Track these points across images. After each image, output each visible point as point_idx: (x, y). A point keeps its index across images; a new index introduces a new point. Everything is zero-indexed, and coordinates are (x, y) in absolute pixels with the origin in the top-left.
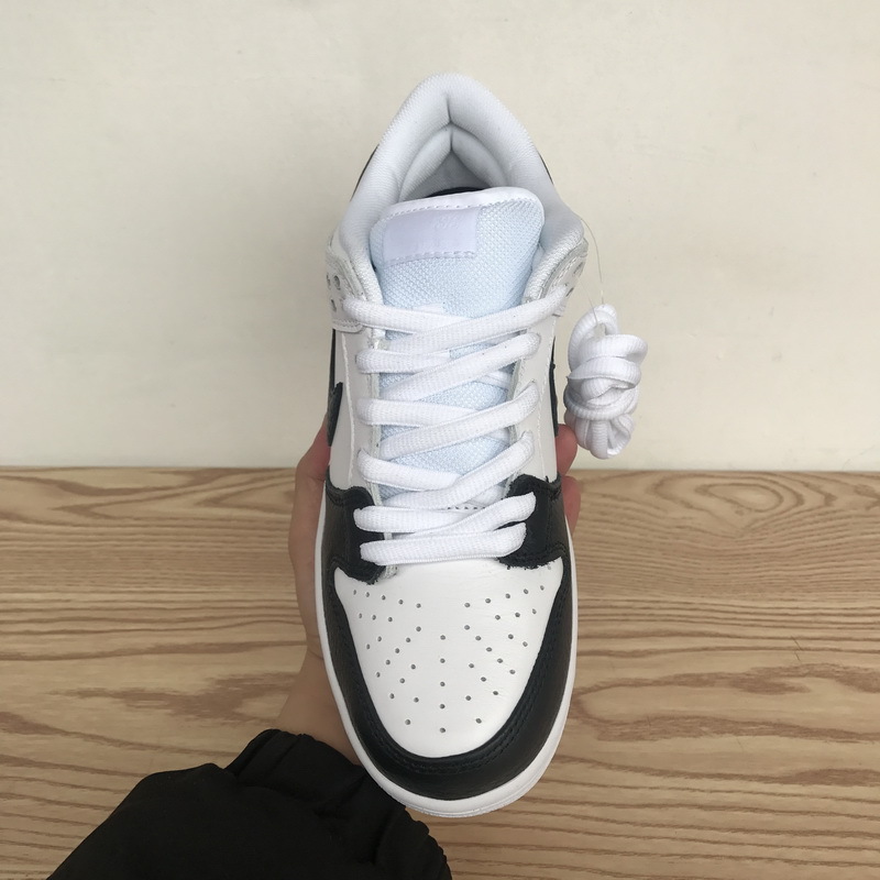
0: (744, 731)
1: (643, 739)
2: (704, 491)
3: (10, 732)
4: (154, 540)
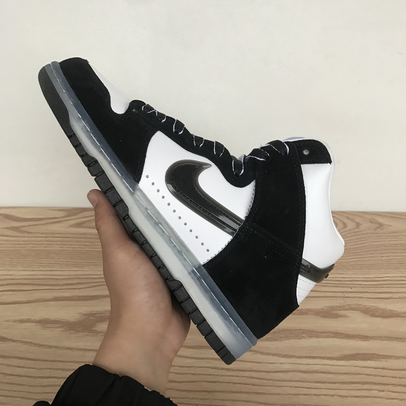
0: (321, 336)
1: (277, 340)
4: (51, 244)
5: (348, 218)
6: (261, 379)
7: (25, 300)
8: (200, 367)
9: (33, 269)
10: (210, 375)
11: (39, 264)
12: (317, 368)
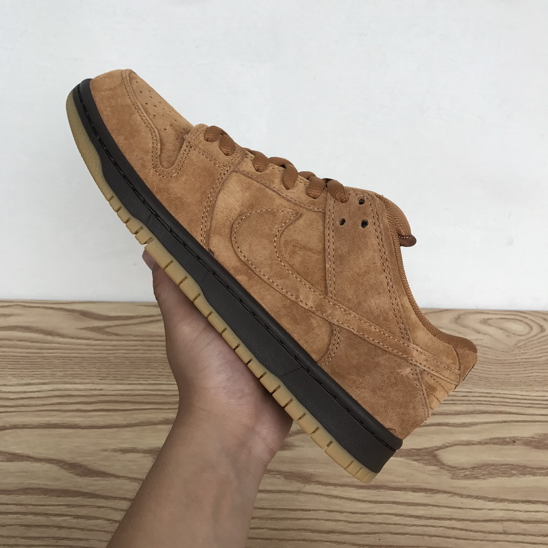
0: (538, 473)
1: (478, 478)
2: (485, 322)
3: (81, 476)
4: (150, 350)
5: (545, 319)
6: (467, 530)
7: (124, 423)
8: (379, 514)
9: (129, 382)
10: (395, 524)
11: (137, 376)
12: (540, 516)
